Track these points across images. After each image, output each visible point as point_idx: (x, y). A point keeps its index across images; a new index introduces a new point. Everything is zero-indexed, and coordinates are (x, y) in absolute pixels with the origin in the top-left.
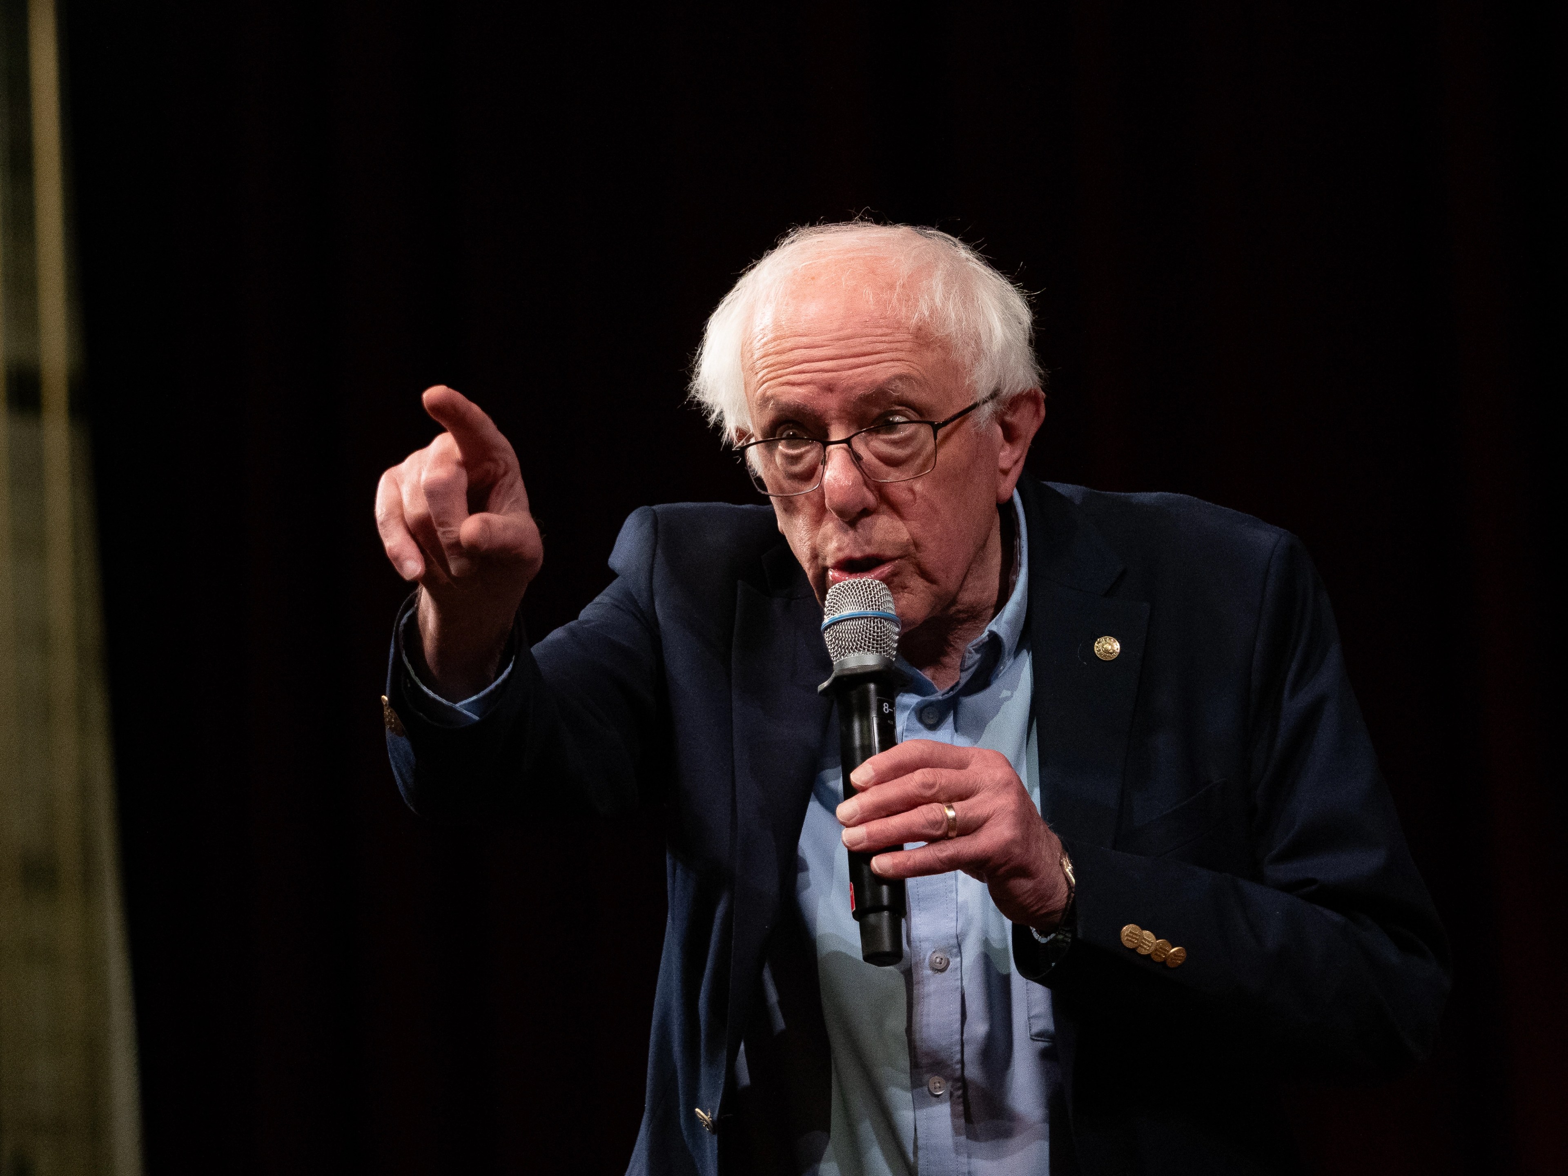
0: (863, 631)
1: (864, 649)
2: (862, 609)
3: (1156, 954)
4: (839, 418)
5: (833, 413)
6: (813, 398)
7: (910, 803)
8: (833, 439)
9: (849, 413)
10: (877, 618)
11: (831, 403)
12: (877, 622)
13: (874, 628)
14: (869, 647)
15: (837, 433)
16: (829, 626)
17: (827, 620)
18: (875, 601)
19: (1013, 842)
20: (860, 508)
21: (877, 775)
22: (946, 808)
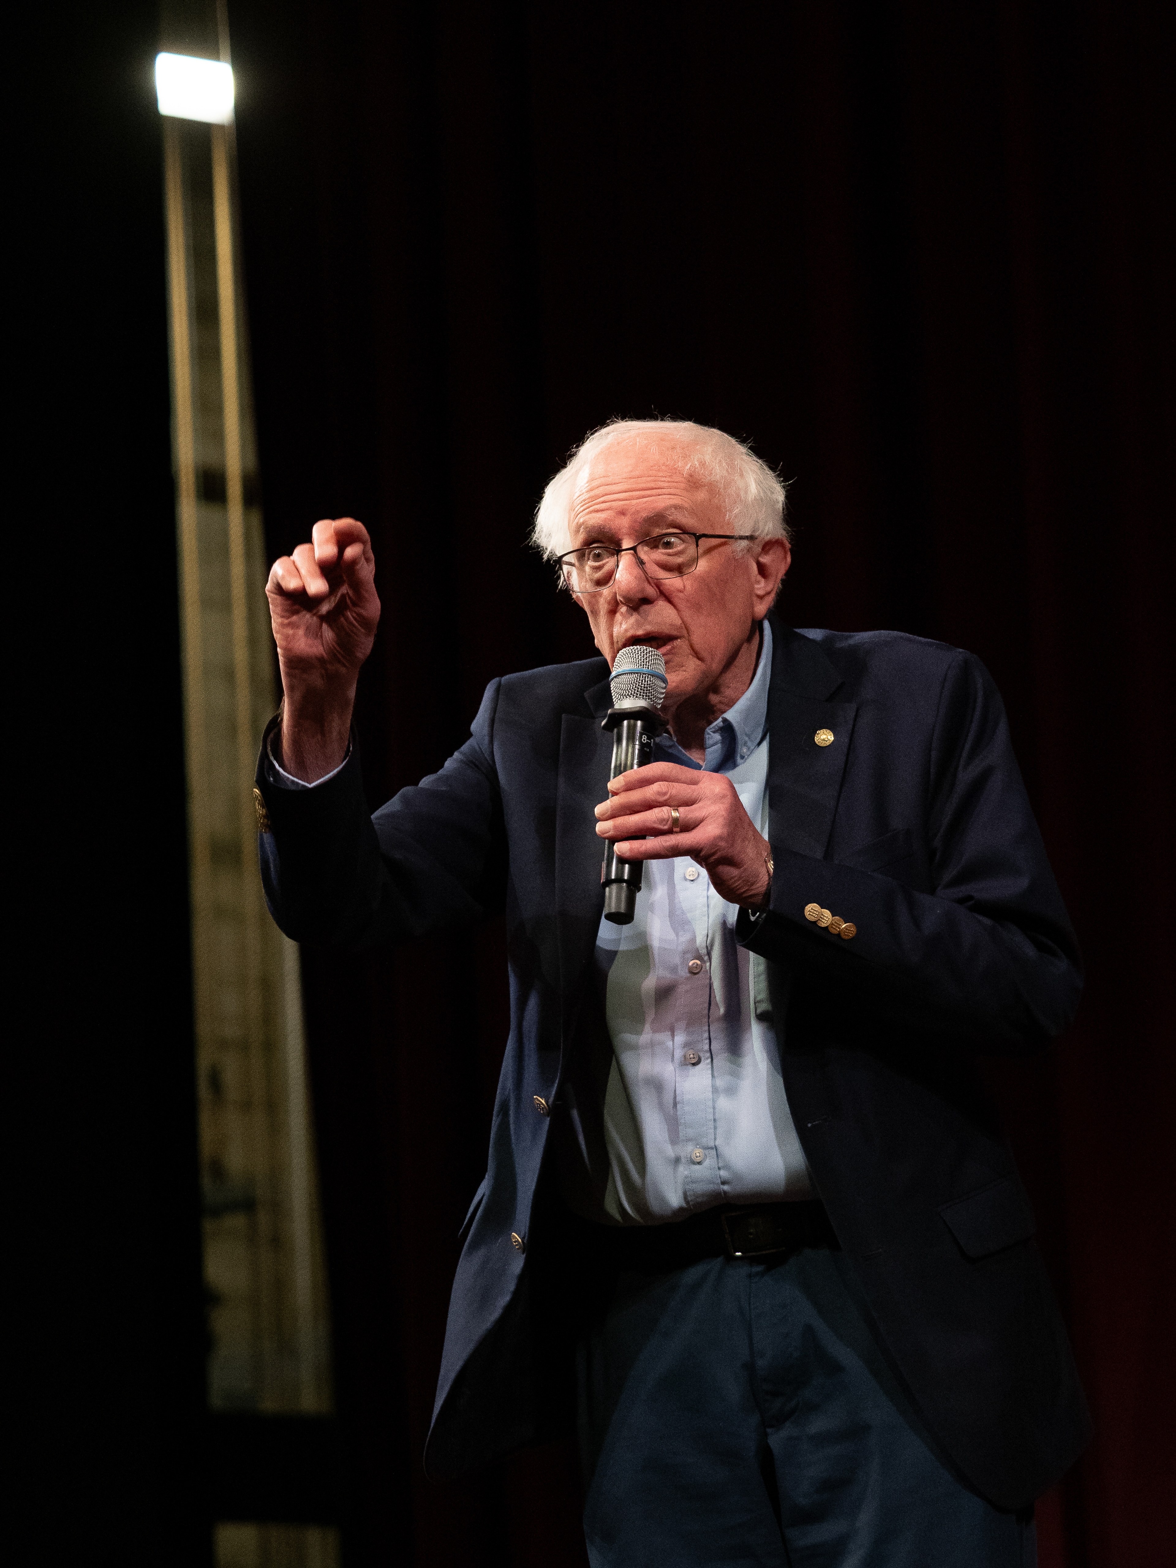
0: (634, 683)
1: (634, 696)
2: (635, 668)
3: (832, 927)
4: (629, 534)
5: (624, 530)
6: (610, 520)
7: (649, 806)
8: (624, 547)
9: (636, 531)
10: (645, 674)
11: (623, 524)
12: (645, 677)
13: (642, 681)
14: (637, 694)
15: (626, 544)
16: (615, 677)
17: (613, 674)
18: (646, 662)
19: (721, 838)
20: (640, 596)
21: (626, 785)
22: (672, 811)
